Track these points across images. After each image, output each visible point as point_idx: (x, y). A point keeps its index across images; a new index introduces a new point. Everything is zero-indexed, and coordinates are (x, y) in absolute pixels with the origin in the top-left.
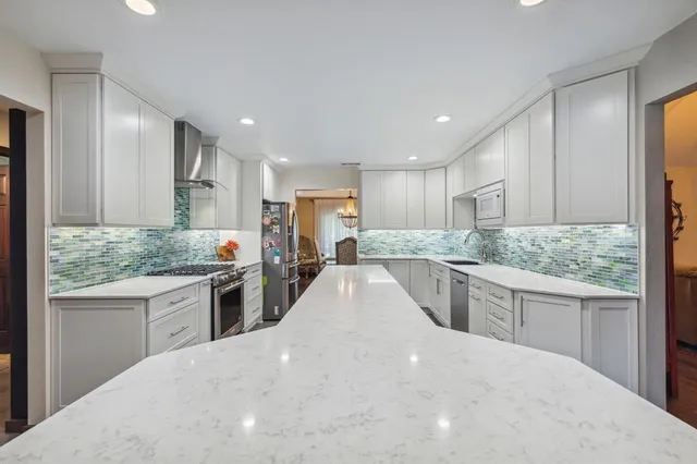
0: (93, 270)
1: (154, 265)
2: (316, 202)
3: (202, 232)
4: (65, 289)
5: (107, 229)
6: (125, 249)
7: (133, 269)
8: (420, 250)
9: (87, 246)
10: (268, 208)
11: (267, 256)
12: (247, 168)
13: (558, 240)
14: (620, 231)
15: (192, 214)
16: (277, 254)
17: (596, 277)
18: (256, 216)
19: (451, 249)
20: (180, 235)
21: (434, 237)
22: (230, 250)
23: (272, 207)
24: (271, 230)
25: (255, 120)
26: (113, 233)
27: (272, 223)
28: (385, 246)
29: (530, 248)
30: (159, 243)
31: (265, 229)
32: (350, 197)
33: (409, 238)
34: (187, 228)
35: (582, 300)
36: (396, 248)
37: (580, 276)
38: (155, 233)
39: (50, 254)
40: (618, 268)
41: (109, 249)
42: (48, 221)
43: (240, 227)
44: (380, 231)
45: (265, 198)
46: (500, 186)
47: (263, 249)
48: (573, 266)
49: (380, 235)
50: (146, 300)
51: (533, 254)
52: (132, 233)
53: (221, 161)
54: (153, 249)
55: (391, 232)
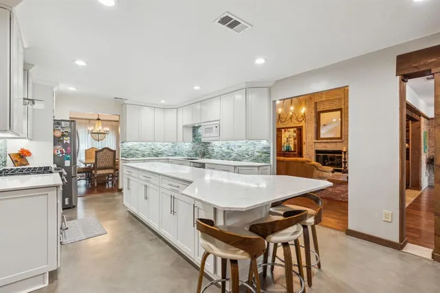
8: (160, 154)
10: (59, 124)
11: (58, 161)
13: (240, 147)
14: (264, 143)
16: (68, 159)
17: (255, 160)
19: (175, 153)
21: (167, 147)
22: (23, 157)
23: (63, 124)
24: (63, 141)
25: (87, 63)
27: (63, 135)
28: (138, 152)
29: (226, 150)
31: (57, 140)
32: (98, 119)
33: (153, 147)
35: (258, 167)
36: (146, 153)
37: (249, 160)
40: (264, 155)
44: (135, 143)
46: (218, 122)
47: (55, 155)
48: (247, 156)
49: (136, 145)
51: (229, 153)
55: (142, 143)
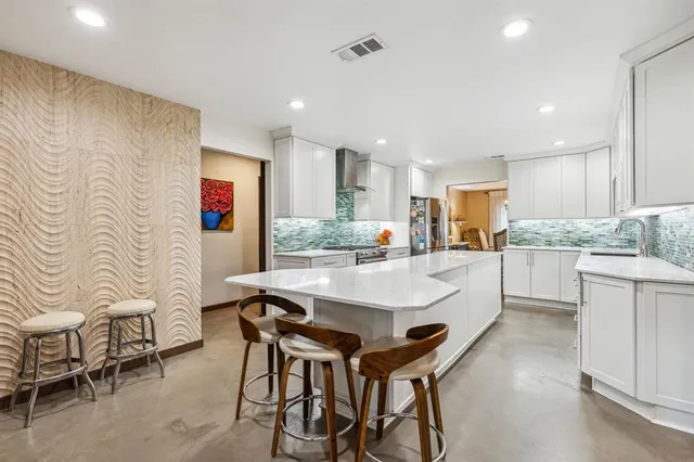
0: (294, 243)
1: (329, 243)
2: (491, 194)
3: (364, 223)
4: (280, 251)
5: (300, 220)
6: (310, 232)
7: (315, 244)
8: (584, 242)
9: (290, 229)
10: (415, 203)
11: (414, 242)
12: (398, 172)
15: (355, 210)
16: (422, 241)
18: (405, 210)
20: (346, 225)
21: (606, 228)
22: (386, 236)
23: (418, 202)
24: (418, 221)
25: (386, 140)
26: (304, 222)
27: (418, 215)
30: (331, 229)
31: (413, 221)
33: (570, 229)
34: (352, 220)
35: (636, 282)
36: (553, 239)
38: (329, 223)
39: (273, 232)
41: (302, 231)
42: (273, 216)
43: (394, 219)
44: (533, 222)
45: (414, 195)
47: (411, 237)
49: (534, 225)
50: (310, 258)
52: (314, 222)
53: (374, 169)
54: (328, 233)
55: (547, 222)
